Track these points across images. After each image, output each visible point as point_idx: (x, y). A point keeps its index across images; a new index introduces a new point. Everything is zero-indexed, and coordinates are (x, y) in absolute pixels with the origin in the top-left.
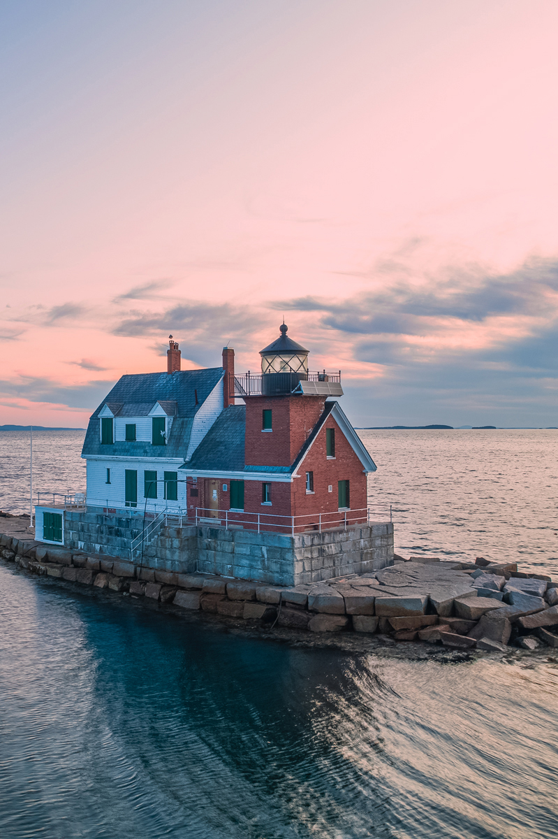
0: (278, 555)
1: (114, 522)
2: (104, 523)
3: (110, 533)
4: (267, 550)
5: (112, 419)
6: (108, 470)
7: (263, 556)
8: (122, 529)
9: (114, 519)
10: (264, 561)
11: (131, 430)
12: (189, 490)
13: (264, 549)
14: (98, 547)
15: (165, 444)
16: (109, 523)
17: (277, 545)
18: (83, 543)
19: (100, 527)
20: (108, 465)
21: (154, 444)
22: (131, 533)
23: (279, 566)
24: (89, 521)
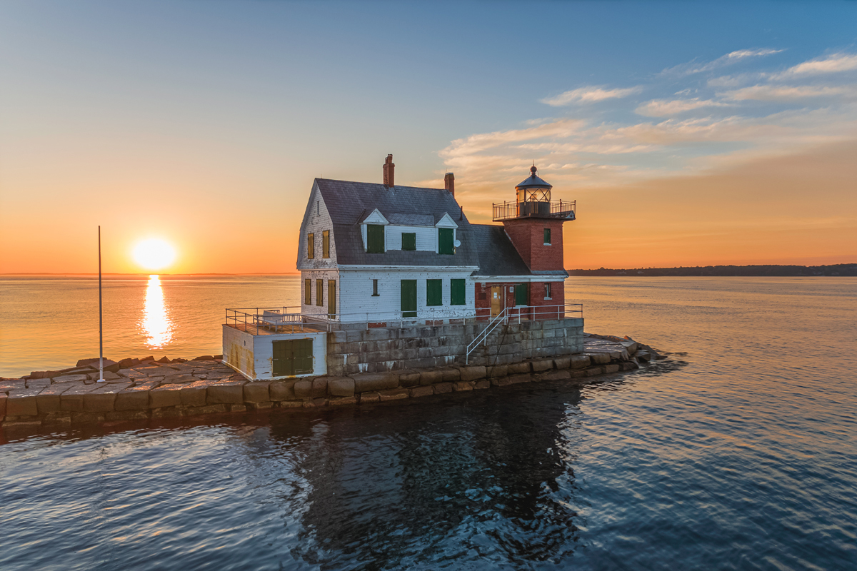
0: (574, 333)
1: (414, 334)
2: (400, 336)
3: (410, 346)
4: (567, 331)
5: (383, 226)
6: (375, 282)
7: (564, 335)
8: (427, 339)
9: (415, 330)
10: (564, 339)
11: (409, 240)
12: (477, 294)
13: (565, 331)
14: (390, 364)
15: (453, 254)
16: (408, 336)
17: (574, 326)
18: (367, 365)
19: (394, 342)
20: (376, 276)
21: (440, 253)
22: (439, 341)
23: (575, 340)
24: (376, 338)
